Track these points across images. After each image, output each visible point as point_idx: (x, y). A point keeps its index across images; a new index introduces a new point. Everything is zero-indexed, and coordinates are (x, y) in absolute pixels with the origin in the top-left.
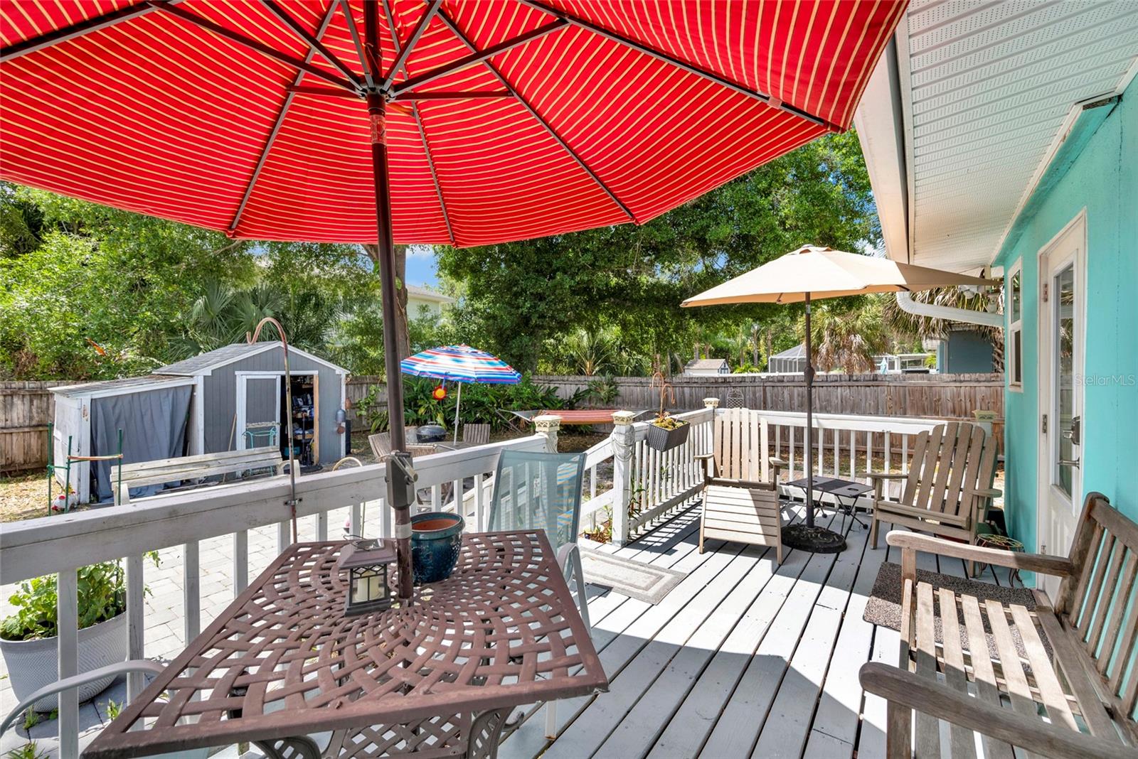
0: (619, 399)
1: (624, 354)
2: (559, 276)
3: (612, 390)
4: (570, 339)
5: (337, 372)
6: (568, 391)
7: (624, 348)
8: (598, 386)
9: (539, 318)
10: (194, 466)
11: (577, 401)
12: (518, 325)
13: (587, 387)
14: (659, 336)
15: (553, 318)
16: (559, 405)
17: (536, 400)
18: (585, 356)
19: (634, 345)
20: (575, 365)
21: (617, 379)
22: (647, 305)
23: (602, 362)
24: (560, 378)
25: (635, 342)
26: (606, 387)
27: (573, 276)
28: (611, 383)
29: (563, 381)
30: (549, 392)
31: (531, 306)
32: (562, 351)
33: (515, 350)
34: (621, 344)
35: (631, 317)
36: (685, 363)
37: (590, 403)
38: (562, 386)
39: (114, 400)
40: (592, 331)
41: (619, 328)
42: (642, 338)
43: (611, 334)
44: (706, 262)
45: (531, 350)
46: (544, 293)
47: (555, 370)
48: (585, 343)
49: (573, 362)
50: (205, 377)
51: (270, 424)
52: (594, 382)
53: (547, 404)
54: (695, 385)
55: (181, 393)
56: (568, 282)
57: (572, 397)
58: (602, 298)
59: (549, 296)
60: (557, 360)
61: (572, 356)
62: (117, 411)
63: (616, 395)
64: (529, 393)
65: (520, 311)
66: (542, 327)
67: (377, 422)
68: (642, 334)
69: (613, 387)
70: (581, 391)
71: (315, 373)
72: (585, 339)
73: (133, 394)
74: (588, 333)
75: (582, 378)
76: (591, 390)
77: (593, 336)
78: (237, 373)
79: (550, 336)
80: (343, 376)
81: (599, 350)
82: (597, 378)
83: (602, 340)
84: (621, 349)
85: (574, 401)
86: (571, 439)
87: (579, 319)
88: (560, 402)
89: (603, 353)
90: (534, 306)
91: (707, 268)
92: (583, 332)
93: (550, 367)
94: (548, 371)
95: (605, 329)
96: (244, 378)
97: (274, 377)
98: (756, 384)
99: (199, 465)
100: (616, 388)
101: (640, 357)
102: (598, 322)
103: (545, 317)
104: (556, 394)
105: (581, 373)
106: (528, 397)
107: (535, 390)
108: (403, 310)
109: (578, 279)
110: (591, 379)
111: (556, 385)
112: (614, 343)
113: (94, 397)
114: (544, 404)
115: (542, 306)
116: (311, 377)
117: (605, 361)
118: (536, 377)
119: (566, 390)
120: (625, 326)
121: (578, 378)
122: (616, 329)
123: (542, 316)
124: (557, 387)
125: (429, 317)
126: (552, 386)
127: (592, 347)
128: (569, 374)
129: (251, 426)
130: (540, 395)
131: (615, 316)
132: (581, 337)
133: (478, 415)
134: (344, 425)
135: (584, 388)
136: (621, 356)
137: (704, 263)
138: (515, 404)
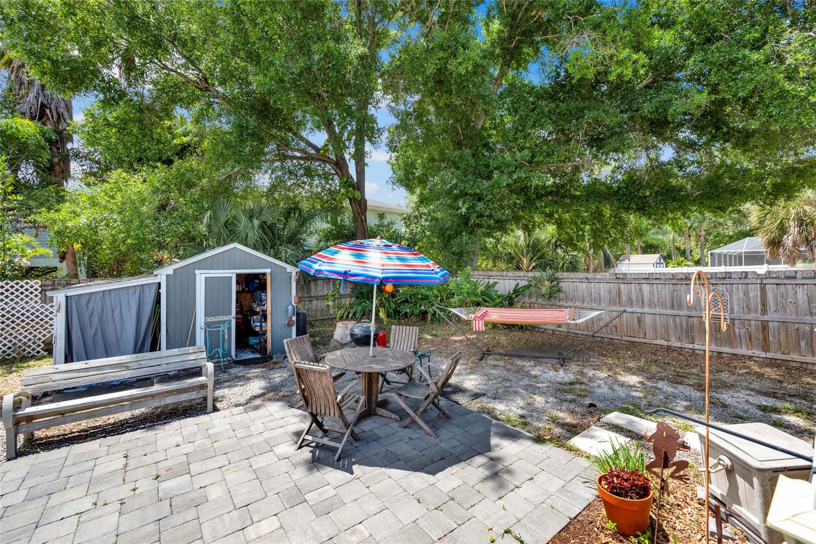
0: (562, 295)
1: (559, 251)
2: (496, 175)
3: (554, 286)
4: (509, 239)
5: (288, 270)
6: (507, 286)
7: (560, 245)
8: (540, 281)
9: (477, 217)
10: (112, 368)
11: (517, 296)
12: (459, 225)
13: (527, 283)
14: (595, 234)
15: (490, 216)
16: (498, 300)
17: (476, 295)
18: (522, 253)
19: (570, 243)
20: (514, 263)
21: (559, 275)
22: (587, 201)
23: (538, 259)
24: (499, 273)
25: (571, 239)
26: (547, 283)
27: (510, 174)
28: (552, 279)
29: (502, 276)
30: (488, 286)
31: (470, 207)
32: (501, 249)
33: (455, 248)
34: (556, 242)
35: (567, 216)
36: (617, 258)
37: (530, 299)
38: (501, 281)
39: (87, 297)
40: (528, 230)
41: (554, 227)
42: (578, 235)
43: (547, 232)
44: (651, 156)
45: (470, 248)
46: (482, 194)
47: (495, 266)
48: (522, 242)
49: (510, 259)
50: (167, 276)
51: (226, 318)
52: (535, 278)
53: (486, 298)
54: (657, 282)
55: (147, 290)
56: (505, 180)
57: (512, 292)
58: (539, 197)
59: (486, 196)
60: (496, 258)
61: (510, 254)
62: (90, 306)
63: (559, 291)
64: (468, 288)
65: (460, 211)
66: (480, 226)
67: (342, 311)
68: (578, 231)
69: (555, 283)
70: (520, 286)
71: (268, 271)
72: (522, 237)
73: (104, 291)
74: (524, 233)
75: (521, 274)
76: (531, 286)
77: (529, 235)
78: (196, 272)
79: (488, 235)
80: (294, 274)
81: (534, 249)
82: (537, 274)
83: (538, 240)
84: (556, 247)
85: (514, 296)
86: (511, 334)
87: (517, 219)
88: (499, 297)
89: (538, 251)
90: (471, 208)
91: (651, 160)
92: (520, 233)
93: (491, 264)
94: (489, 267)
95: (540, 229)
96: (203, 276)
97: (230, 275)
98: (749, 281)
99: (118, 367)
100: (558, 284)
101: (575, 253)
102: (534, 222)
103: (483, 216)
104: (496, 288)
105: (518, 268)
106: (468, 293)
107: (475, 286)
108: (363, 218)
109: (515, 176)
110: (531, 274)
111: (495, 280)
112: (549, 242)
113: (68, 294)
114: (484, 300)
115: (480, 206)
116: (264, 274)
117: (540, 258)
118: (476, 273)
119: (505, 285)
120: (560, 224)
121: (517, 273)
122: (551, 229)
123: (481, 216)
124: (496, 283)
125: (386, 223)
126: (492, 281)
127: (528, 245)
128: (507, 270)
129: (209, 320)
130: (479, 290)
131: (550, 215)
132: (517, 237)
133: (422, 307)
134: (294, 318)
135: (523, 283)
136: (557, 253)
137: (648, 157)
138: (456, 299)
